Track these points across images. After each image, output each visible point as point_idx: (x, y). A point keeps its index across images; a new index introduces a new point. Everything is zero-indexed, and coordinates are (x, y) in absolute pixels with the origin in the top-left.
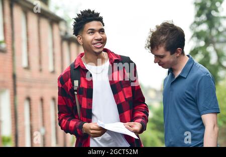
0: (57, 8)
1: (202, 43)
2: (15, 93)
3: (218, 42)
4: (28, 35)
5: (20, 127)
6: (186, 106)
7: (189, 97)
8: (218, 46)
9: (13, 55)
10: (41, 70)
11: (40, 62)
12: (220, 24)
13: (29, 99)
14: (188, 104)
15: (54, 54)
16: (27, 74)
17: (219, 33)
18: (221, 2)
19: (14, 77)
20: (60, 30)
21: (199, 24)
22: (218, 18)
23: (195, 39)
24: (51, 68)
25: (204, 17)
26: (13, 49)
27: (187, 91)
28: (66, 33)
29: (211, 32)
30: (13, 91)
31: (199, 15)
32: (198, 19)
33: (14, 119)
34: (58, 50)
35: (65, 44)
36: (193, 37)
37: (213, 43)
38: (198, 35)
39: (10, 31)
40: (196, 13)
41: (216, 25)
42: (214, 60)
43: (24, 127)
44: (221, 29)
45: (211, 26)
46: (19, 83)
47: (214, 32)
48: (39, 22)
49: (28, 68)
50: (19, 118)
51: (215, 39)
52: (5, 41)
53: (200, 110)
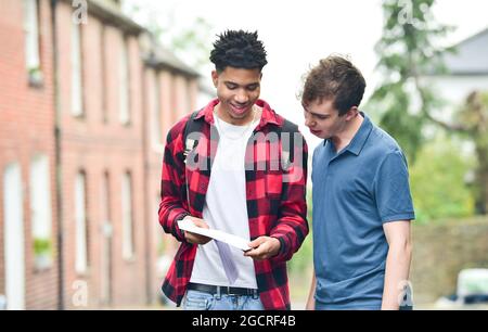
0: (136, 9)
1: (395, 77)
2: (57, 160)
3: (424, 73)
4: (82, 57)
5: (66, 223)
6: (355, 204)
7: (361, 189)
8: (423, 82)
9: (55, 93)
10: (105, 121)
11: (105, 106)
12: (427, 43)
13: (83, 172)
14: (360, 202)
15: (130, 92)
16: (81, 128)
17: (425, 59)
18: (429, 4)
19: (57, 132)
20: (141, 49)
21: (390, 42)
22: (424, 32)
23: (383, 68)
24: (123, 117)
25: (398, 31)
26: (55, 82)
27: (359, 179)
28: (152, 55)
29: (410, 57)
30: (54, 158)
31: (390, 26)
32: (389, 34)
33: (55, 208)
34: (136, 86)
35: (150, 74)
36: (379, 64)
37: (415, 76)
38: (389, 63)
39: (50, 48)
40: (386, 22)
41: (420, 45)
42: (415, 107)
43: (73, 223)
44: (428, 52)
45: (412, 46)
46: (65, 143)
47: (416, 57)
48: (102, 35)
49: (82, 117)
50: (66, 207)
51: (418, 69)
52: (41, 68)
53: (381, 214)
